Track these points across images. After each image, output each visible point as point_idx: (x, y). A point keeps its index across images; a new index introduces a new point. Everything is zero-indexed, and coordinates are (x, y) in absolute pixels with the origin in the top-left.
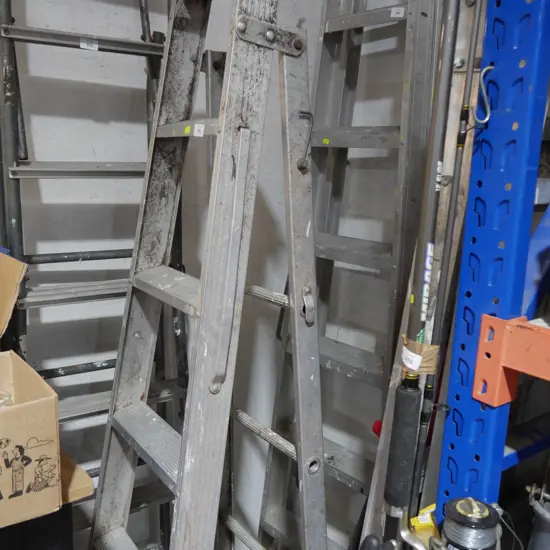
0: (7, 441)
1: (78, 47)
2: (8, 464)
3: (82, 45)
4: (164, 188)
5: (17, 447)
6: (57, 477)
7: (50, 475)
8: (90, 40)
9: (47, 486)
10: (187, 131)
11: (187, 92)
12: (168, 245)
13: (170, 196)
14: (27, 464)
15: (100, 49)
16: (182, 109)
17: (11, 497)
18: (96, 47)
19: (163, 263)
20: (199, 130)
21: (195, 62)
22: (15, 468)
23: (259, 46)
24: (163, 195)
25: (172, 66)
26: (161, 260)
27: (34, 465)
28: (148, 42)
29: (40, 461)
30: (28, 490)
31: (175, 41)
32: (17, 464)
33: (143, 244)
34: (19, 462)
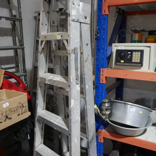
0: (20, 103)
1: (1, 19)
3: (2, 19)
7: (27, 109)
8: (4, 18)
9: (27, 112)
15: (6, 20)
18: (5, 19)
28: (13, 18)
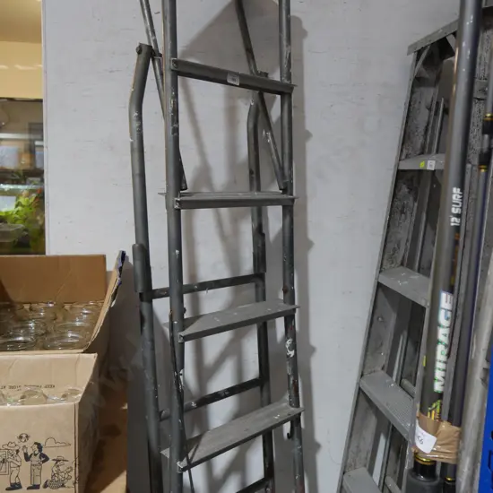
0: (27, 437)
2: (27, 458)
4: (403, 207)
5: (36, 443)
6: (73, 479)
7: (66, 476)
9: (63, 486)
10: (422, 166)
11: (423, 133)
12: (406, 250)
13: (408, 212)
14: (44, 462)
16: (419, 146)
17: (29, 488)
19: (402, 264)
20: (431, 166)
21: (430, 109)
22: (33, 463)
23: (479, 99)
24: (402, 212)
25: (411, 115)
26: (399, 263)
27: (51, 463)
29: (58, 461)
30: (45, 486)
31: (414, 96)
32: (35, 459)
33: (387, 250)
34: (37, 458)
